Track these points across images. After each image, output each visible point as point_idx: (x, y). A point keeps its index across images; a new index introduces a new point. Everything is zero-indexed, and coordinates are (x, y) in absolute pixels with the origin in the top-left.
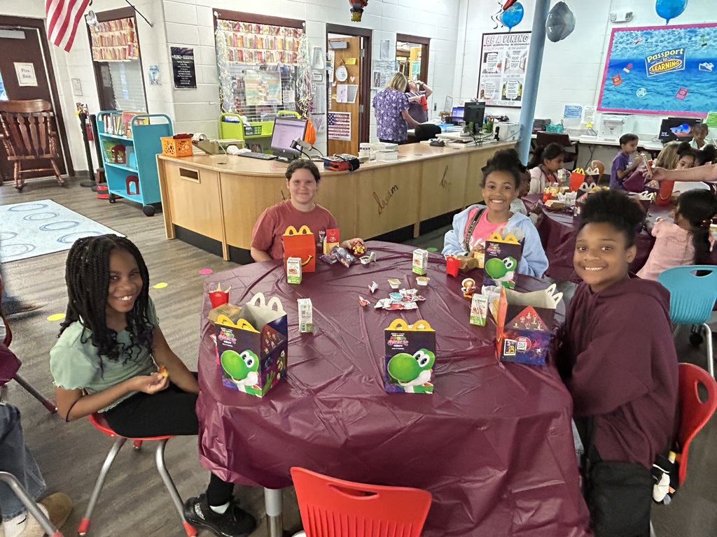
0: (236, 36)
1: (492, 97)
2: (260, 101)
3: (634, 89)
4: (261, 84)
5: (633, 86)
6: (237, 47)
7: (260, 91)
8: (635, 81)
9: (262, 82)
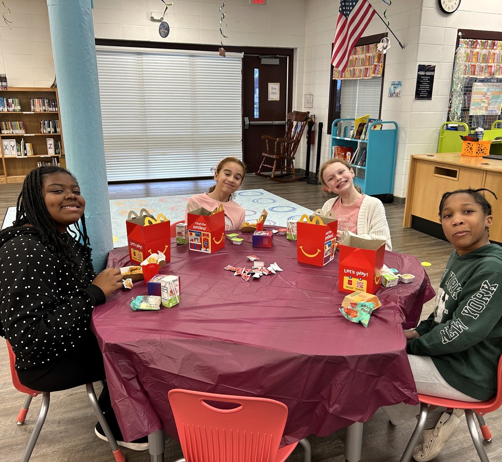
0: (473, 52)
2: (482, 111)
4: (485, 95)
6: (472, 62)
7: (483, 102)
9: (486, 94)
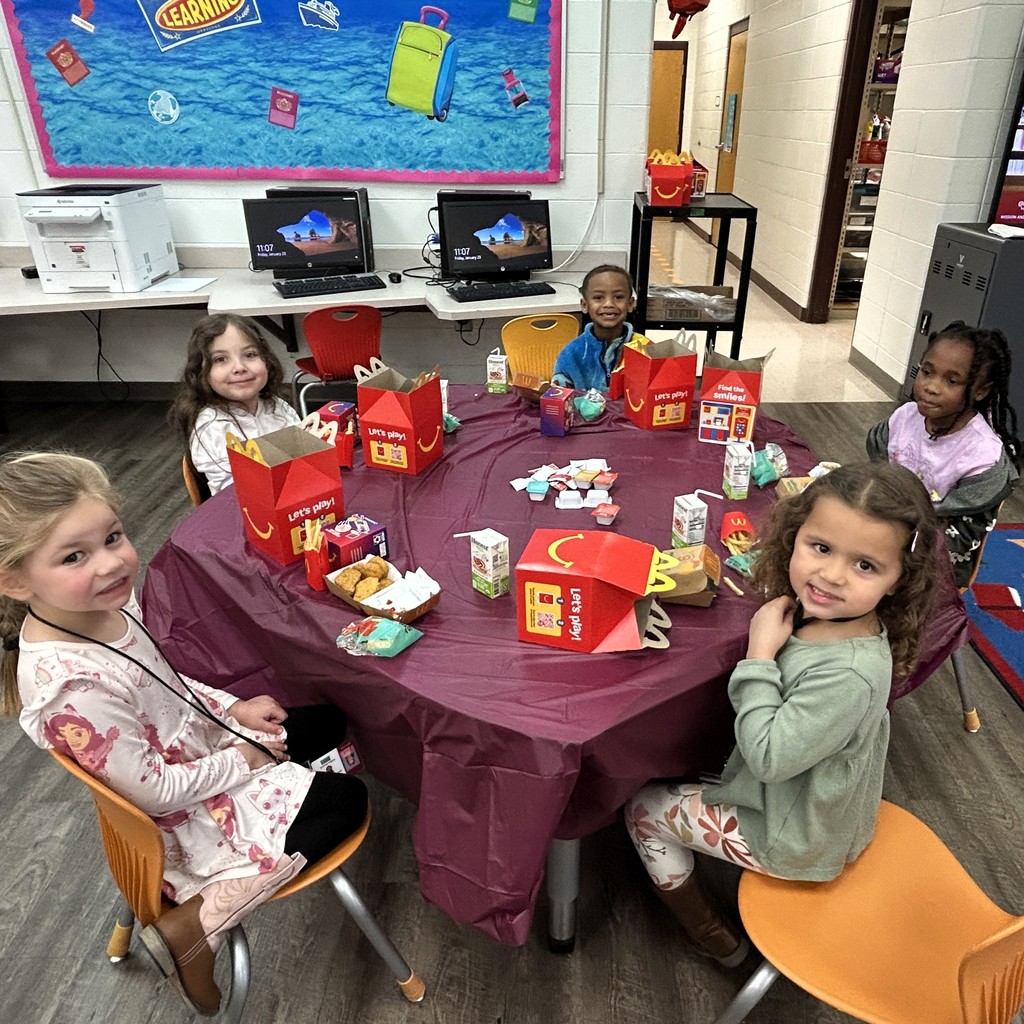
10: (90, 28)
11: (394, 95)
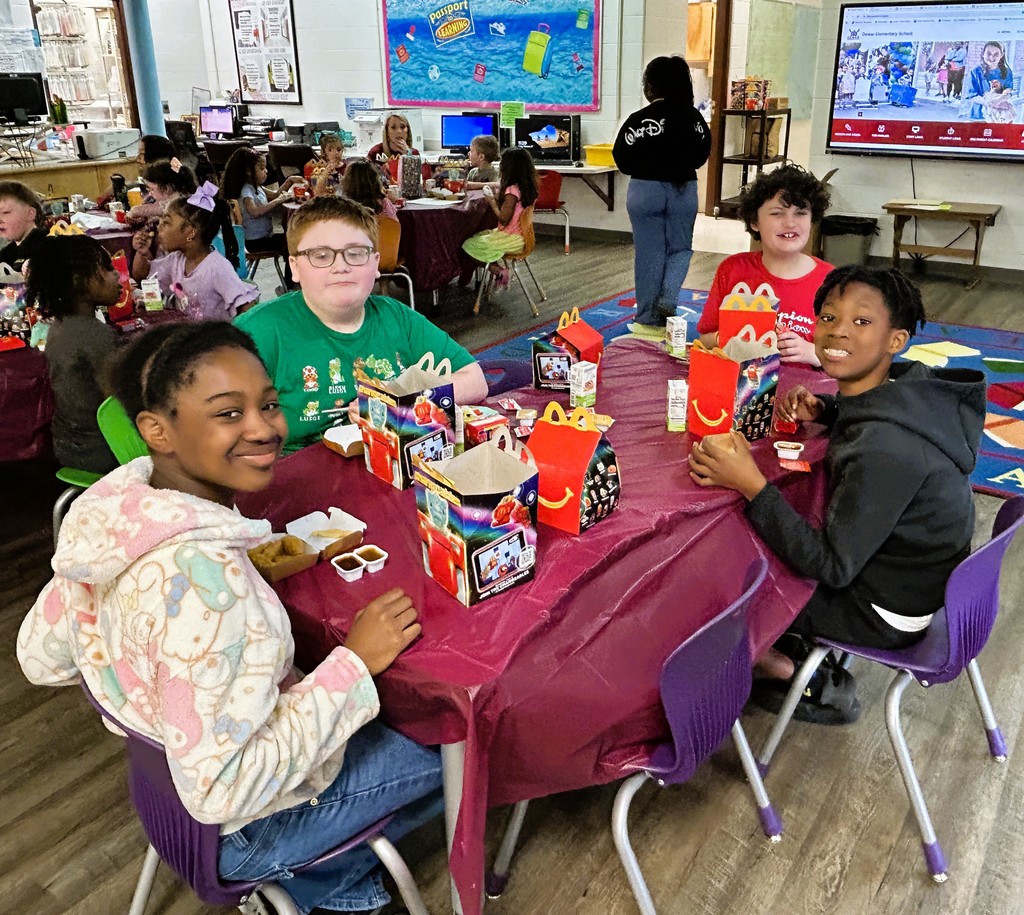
1: (258, 89)
3: (425, 69)
5: (422, 62)
8: (423, 54)
10: (412, 38)
11: (525, 66)
